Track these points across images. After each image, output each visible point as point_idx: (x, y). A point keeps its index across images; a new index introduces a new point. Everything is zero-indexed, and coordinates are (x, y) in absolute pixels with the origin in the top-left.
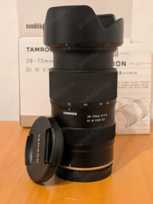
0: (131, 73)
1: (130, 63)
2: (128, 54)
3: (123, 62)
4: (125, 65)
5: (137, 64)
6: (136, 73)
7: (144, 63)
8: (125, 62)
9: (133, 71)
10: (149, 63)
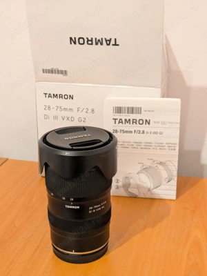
0: (155, 133)
1: (155, 122)
2: (152, 111)
3: (146, 120)
4: (149, 124)
5: (163, 123)
6: (161, 133)
7: (172, 123)
8: (149, 120)
9: (158, 130)
10: (177, 123)
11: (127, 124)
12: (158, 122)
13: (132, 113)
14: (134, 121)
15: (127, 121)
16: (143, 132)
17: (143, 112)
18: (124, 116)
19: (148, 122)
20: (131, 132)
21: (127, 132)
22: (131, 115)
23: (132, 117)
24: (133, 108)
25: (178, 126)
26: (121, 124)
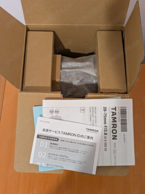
0: (106, 145)
1: (115, 144)
2: (124, 141)
3: (116, 136)
4: (113, 139)
5: (115, 151)
6: (106, 150)
7: (115, 159)
8: (116, 139)
9: (108, 147)
10: (115, 163)
11: (112, 120)
12: (115, 147)
13: (122, 124)
14: (114, 126)
15: (114, 120)
16: (106, 134)
17: (123, 133)
18: (118, 116)
19: (115, 138)
20: (105, 123)
21: (105, 119)
22: (120, 122)
23: (119, 123)
24: (126, 124)
25: (113, 165)
26: (112, 114)
